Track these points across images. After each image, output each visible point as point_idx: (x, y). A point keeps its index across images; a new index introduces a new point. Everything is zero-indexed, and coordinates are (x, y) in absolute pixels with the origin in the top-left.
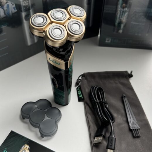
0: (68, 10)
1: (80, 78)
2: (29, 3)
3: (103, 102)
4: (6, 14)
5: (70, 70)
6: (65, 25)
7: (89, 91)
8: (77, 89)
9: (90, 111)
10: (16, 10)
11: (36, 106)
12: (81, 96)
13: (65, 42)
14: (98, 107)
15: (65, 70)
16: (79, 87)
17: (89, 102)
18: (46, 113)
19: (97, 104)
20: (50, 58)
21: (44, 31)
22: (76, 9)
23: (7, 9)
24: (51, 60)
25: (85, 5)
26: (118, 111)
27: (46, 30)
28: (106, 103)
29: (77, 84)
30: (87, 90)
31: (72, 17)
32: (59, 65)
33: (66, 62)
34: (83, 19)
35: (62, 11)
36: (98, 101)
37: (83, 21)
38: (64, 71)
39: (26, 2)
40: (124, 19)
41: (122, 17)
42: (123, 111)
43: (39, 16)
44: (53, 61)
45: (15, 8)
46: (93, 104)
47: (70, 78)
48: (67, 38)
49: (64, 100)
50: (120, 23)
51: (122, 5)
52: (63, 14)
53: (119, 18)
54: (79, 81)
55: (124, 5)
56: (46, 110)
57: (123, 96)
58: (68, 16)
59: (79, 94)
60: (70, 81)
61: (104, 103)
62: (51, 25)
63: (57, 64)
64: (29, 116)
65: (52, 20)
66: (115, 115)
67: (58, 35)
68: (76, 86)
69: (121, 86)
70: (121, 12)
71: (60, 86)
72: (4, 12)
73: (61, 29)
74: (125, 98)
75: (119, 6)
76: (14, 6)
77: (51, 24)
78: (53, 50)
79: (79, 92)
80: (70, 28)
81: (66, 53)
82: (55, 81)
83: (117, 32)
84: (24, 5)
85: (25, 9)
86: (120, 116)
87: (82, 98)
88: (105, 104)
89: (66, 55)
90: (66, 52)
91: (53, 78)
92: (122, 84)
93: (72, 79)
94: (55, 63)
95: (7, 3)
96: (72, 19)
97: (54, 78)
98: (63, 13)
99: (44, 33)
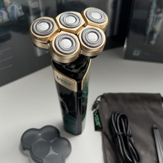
0: (83, 13)
1: (99, 99)
2: (39, 4)
3: (127, 135)
4: (11, 17)
5: (84, 92)
6: (78, 34)
7: (109, 117)
8: (94, 113)
9: (109, 146)
10: (23, 14)
11: (40, 134)
12: (98, 123)
13: (78, 56)
14: (119, 141)
15: (77, 92)
16: (96, 112)
17: (108, 132)
18: (51, 145)
19: (118, 137)
20: (57, 77)
21: (49, 42)
22: (95, 13)
23: (11, 12)
24: (59, 78)
25: (110, 9)
26: (146, 147)
27: (52, 41)
28: (130, 136)
29: (94, 107)
30: (107, 117)
31: (88, 24)
32: (69, 85)
33: (79, 82)
34: (104, 27)
35: (76, 15)
36: (120, 133)
37: (103, 30)
38: (76, 94)
39: (35, 4)
40: (158, 27)
41: (155, 25)
42: (153, 148)
43: (43, 21)
44: (61, 81)
45: (22, 11)
46: (114, 136)
47: (83, 102)
48: (80, 52)
49: (75, 129)
50: (153, 32)
51: (156, 9)
52: (76, 20)
53: (152, 25)
54: (97, 104)
55: (159, 10)
56: (52, 141)
57: (154, 127)
58: (83, 22)
59: (96, 120)
60: (84, 105)
61: (128, 137)
62: (59, 34)
63: (66, 84)
64: (29, 147)
65: (61, 27)
66: (142, 153)
67: (67, 48)
68: (93, 109)
69: (151, 113)
70: (154, 19)
71: (71, 112)
72: (8, 16)
73: (72, 39)
74: (156, 130)
75: (152, 11)
76: (21, 8)
77: (60, 32)
78: (63, 67)
79: (97, 118)
80: (84, 39)
81: (79, 71)
82: (65, 105)
83: (149, 43)
84: (33, 7)
85: (34, 12)
86: (148, 155)
87: (100, 126)
88: (130, 138)
89: (80, 73)
90: (79, 69)
91: (62, 101)
92: (153, 110)
93: (87, 102)
94: (65, 83)
95: (12, 5)
96: (88, 27)
97: (64, 102)
98: (76, 18)
99: (49, 44)
